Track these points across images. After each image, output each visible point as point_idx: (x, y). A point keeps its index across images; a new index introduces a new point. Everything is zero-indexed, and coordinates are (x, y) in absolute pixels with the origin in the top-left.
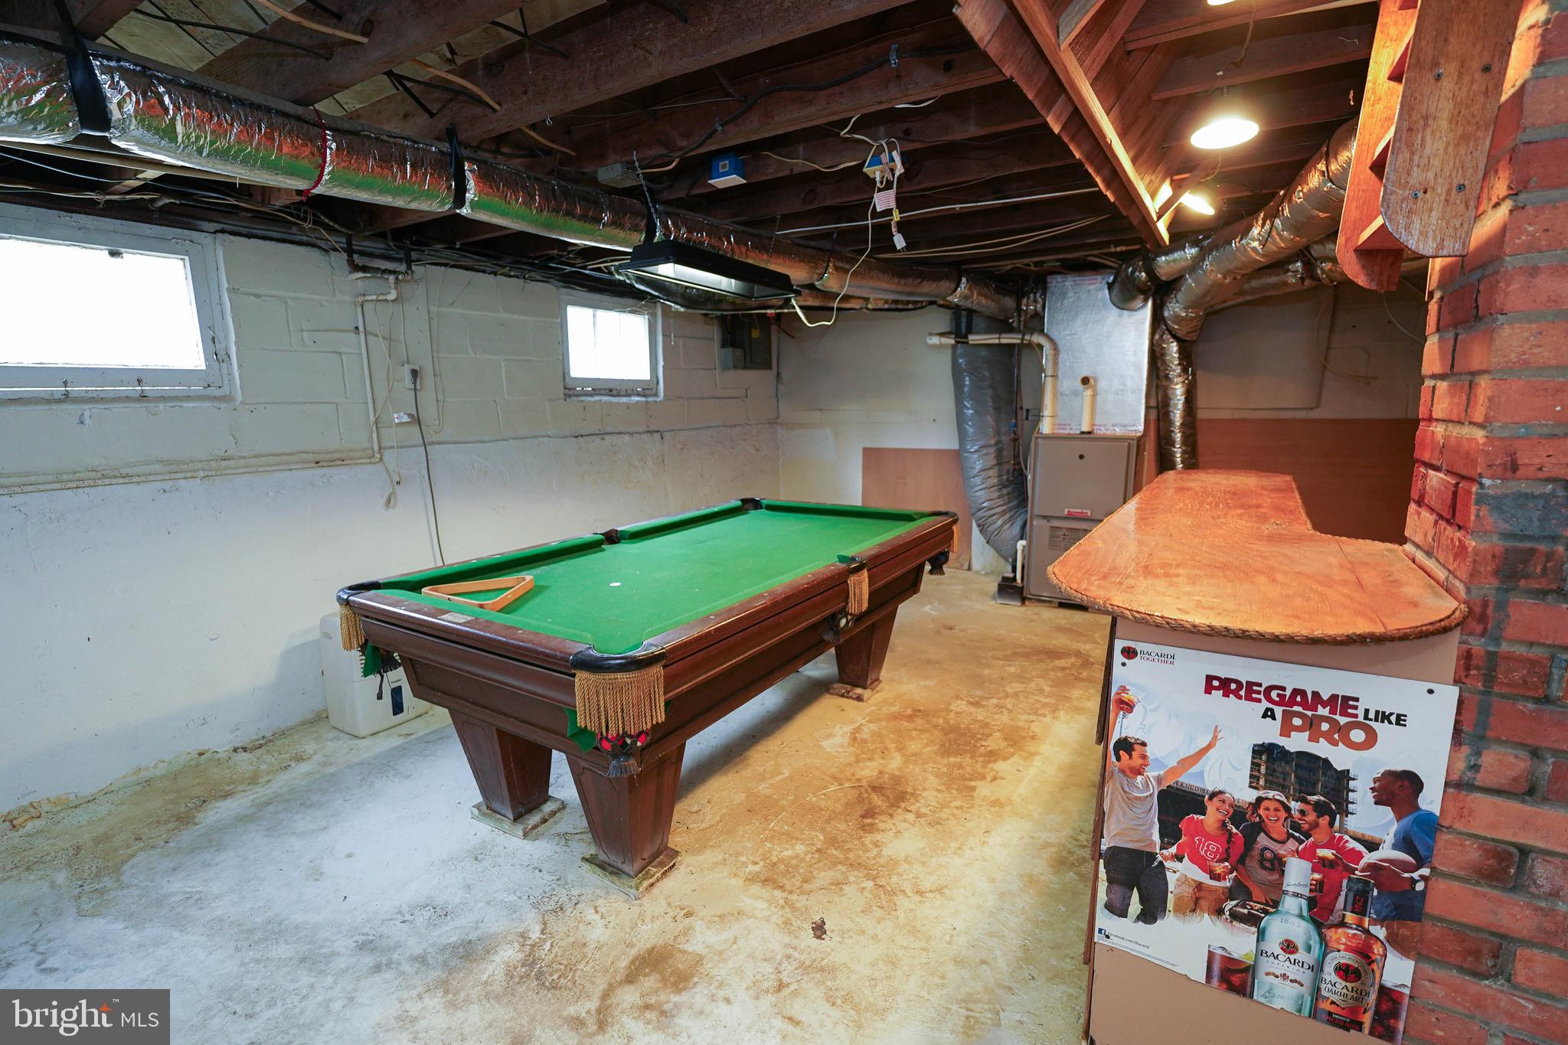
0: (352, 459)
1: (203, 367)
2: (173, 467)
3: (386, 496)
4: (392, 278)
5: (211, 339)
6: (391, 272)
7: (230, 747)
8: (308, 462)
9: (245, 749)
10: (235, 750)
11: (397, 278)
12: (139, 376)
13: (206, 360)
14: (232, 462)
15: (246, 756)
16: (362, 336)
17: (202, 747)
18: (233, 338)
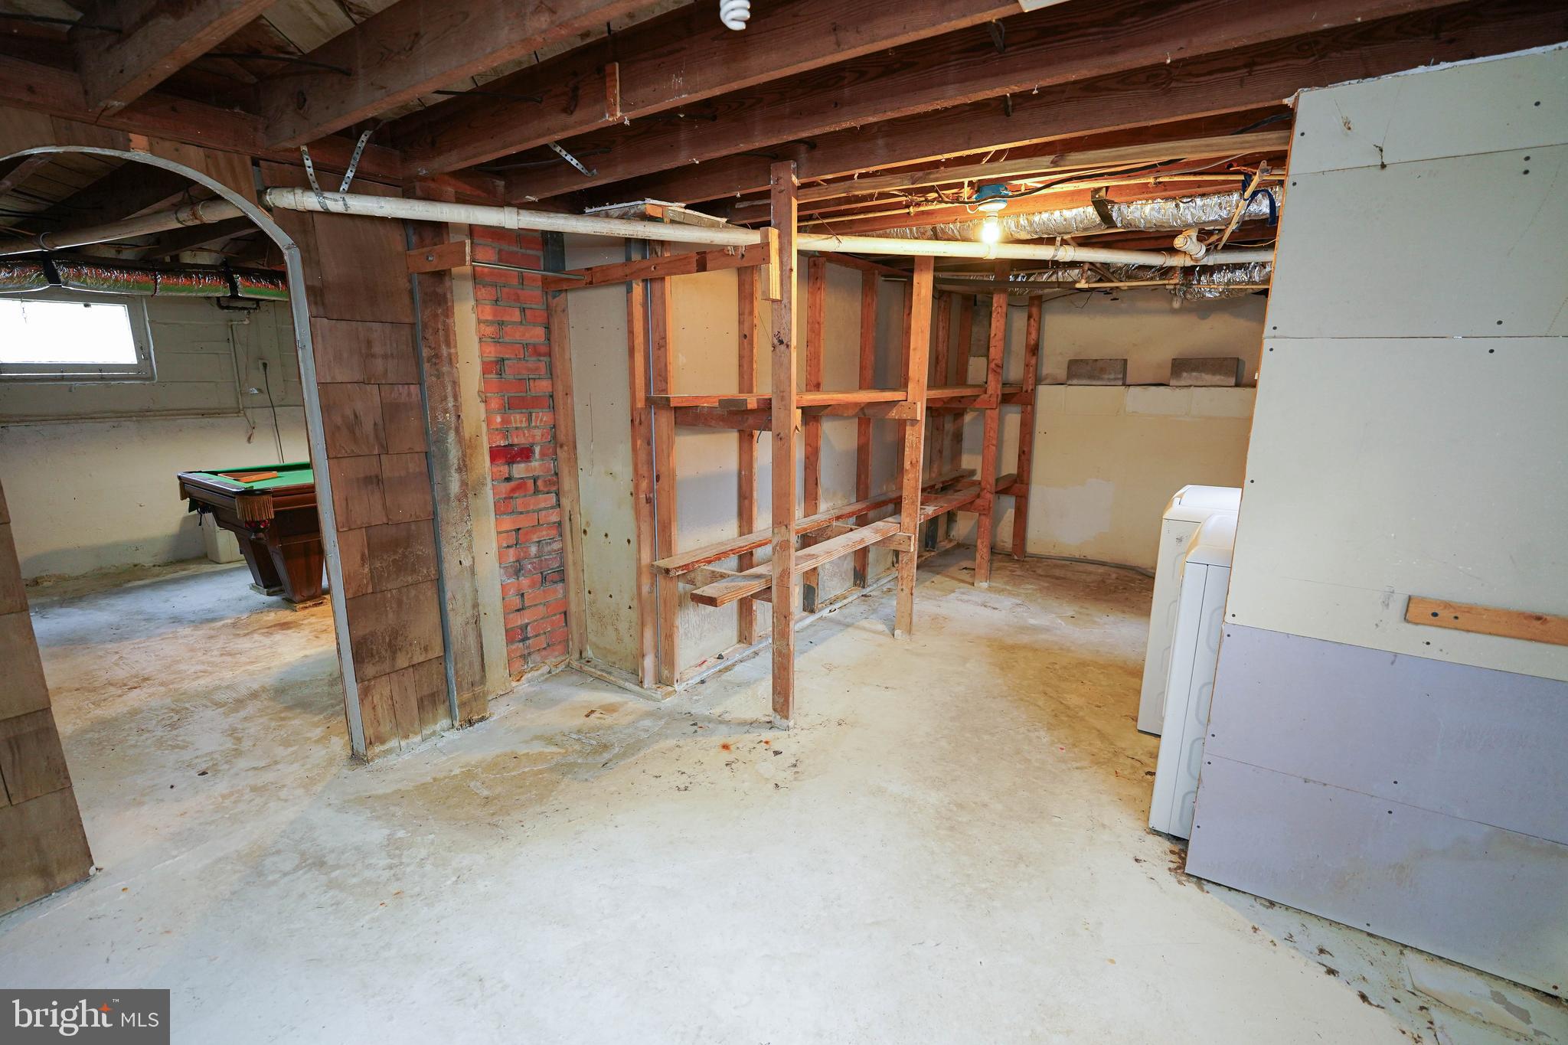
0: (225, 413)
1: (136, 363)
2: (119, 415)
3: (248, 436)
4: (246, 312)
5: (141, 347)
6: (245, 309)
7: (152, 564)
8: (198, 414)
9: (159, 566)
10: (154, 566)
11: (249, 312)
12: (100, 368)
13: (138, 359)
14: (152, 413)
15: (158, 568)
16: (232, 344)
17: (136, 562)
18: (152, 347)
